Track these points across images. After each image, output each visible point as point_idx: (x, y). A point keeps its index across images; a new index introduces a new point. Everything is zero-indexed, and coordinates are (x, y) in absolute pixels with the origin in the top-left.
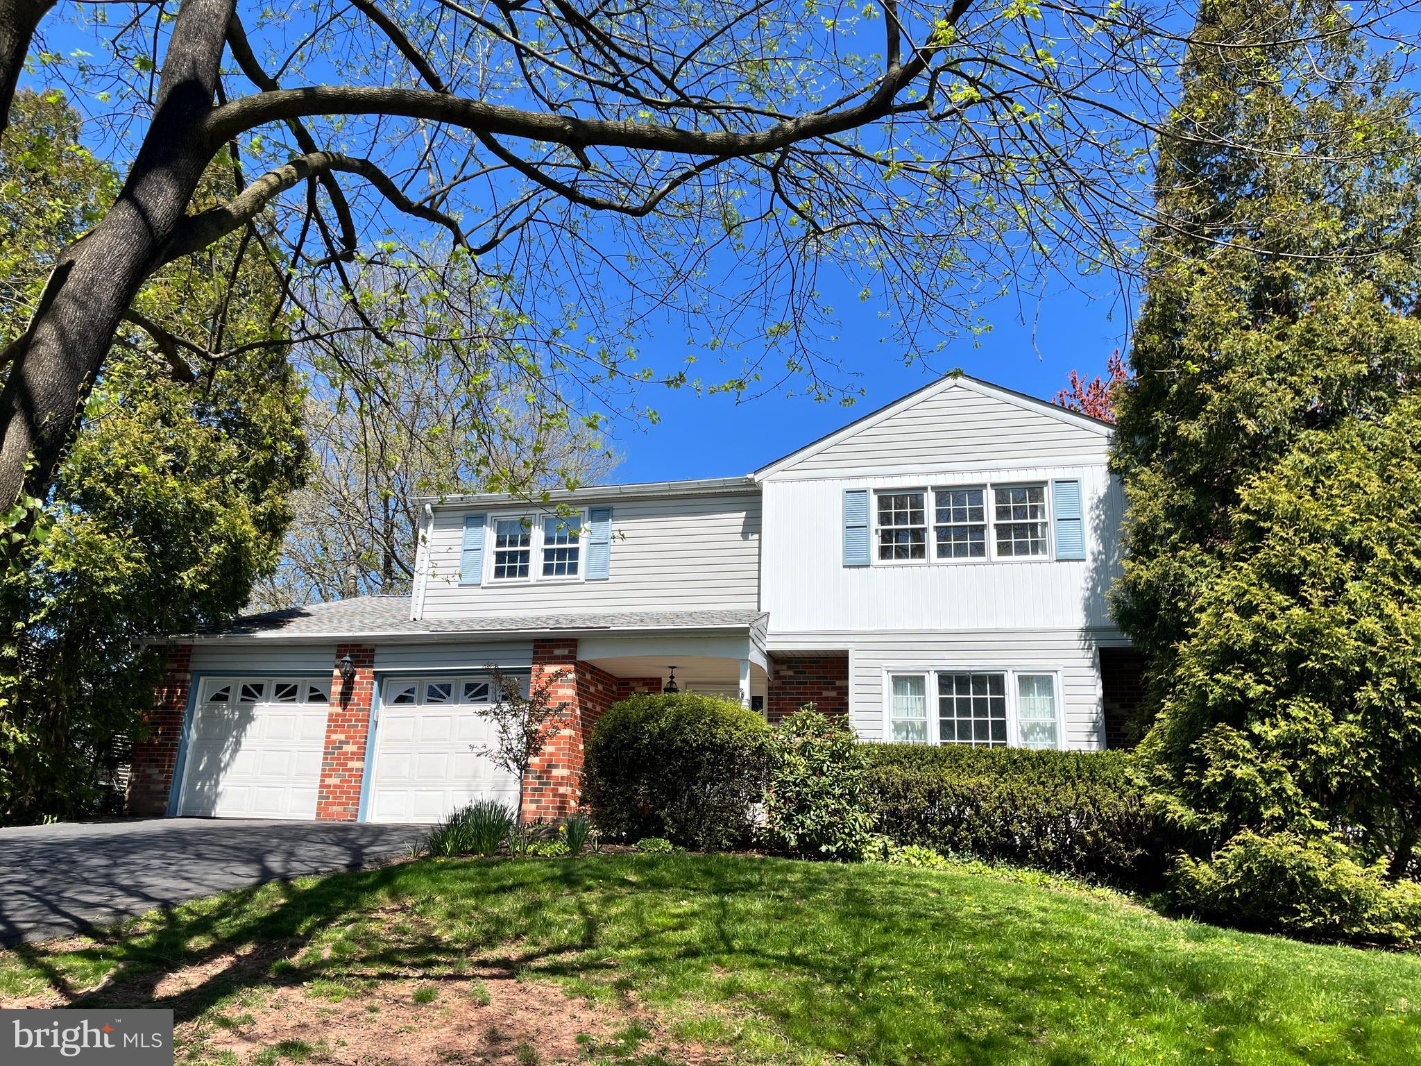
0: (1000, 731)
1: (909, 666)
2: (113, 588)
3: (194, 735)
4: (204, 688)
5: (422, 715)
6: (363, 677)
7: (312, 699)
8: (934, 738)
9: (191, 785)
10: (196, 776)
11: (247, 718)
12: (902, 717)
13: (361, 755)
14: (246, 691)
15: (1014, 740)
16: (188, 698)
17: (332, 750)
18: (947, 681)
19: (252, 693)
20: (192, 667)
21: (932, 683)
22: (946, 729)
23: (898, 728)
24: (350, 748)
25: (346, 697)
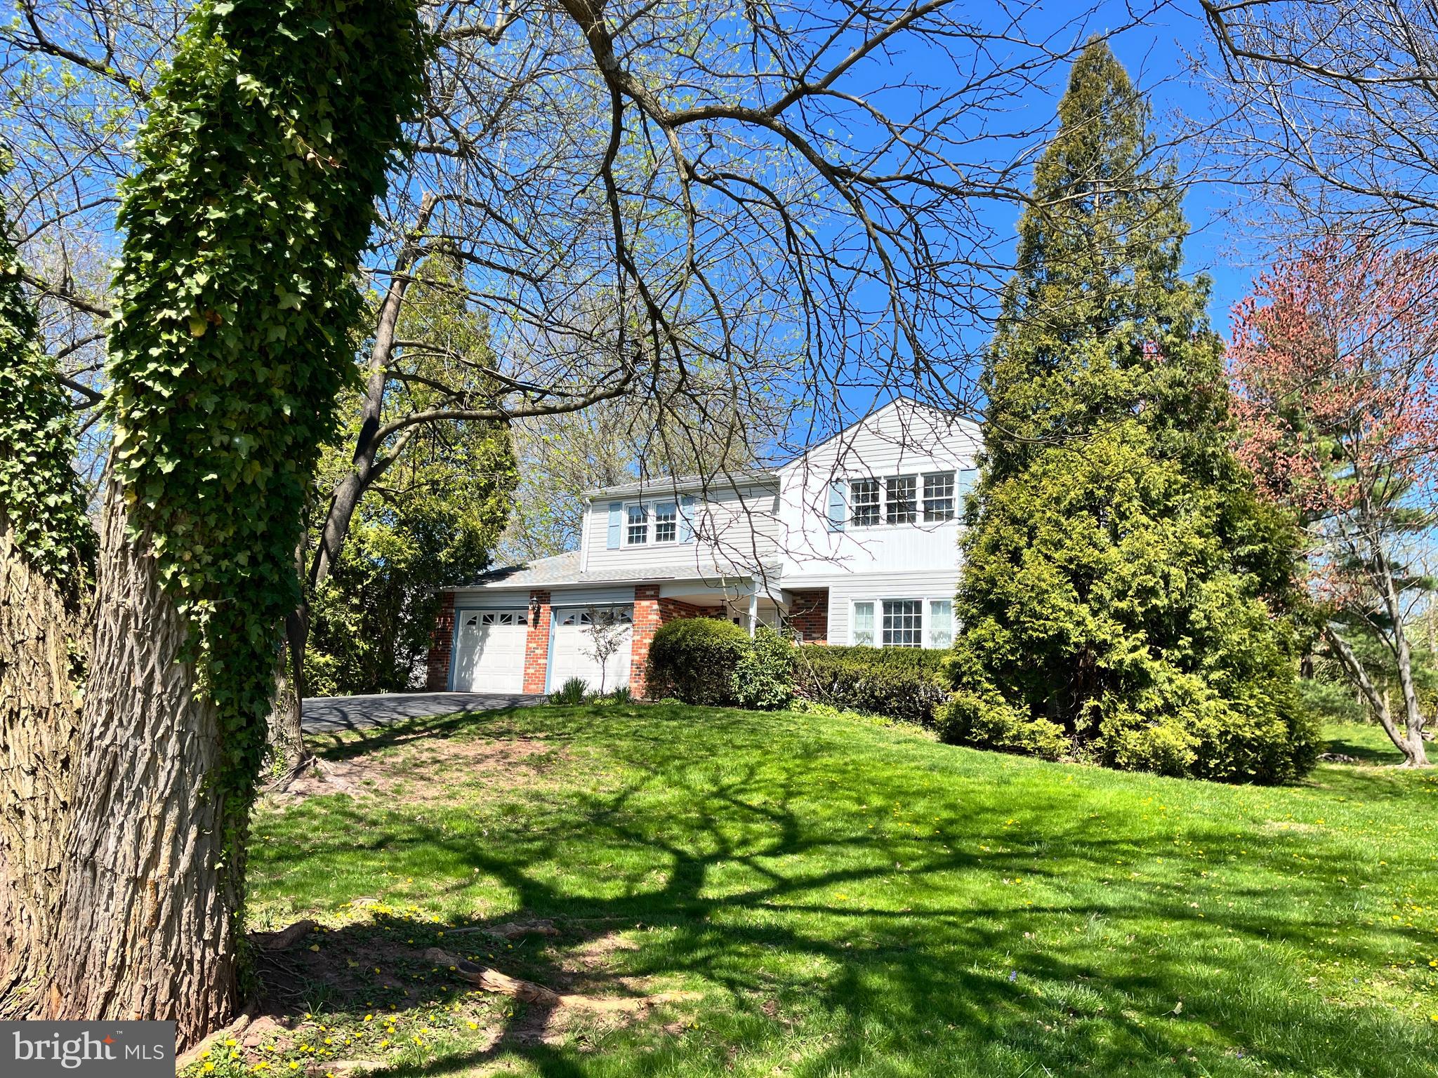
0: (918, 637)
1: (864, 596)
2: (403, 565)
3: (459, 645)
4: (463, 617)
5: (576, 629)
6: (545, 608)
7: (520, 623)
8: (878, 643)
9: (459, 674)
10: (462, 669)
11: (486, 635)
12: (861, 629)
13: (545, 656)
14: (485, 619)
15: (926, 644)
16: (454, 623)
17: (530, 653)
18: (888, 605)
19: (488, 620)
20: (456, 605)
21: (879, 608)
22: (887, 637)
23: (858, 636)
24: (539, 652)
25: (536, 621)
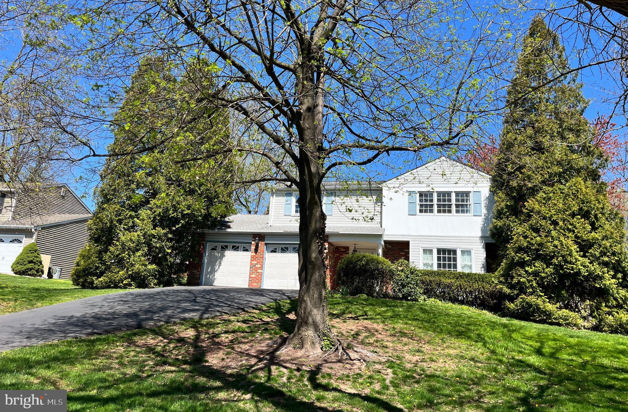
0: (455, 266)
1: (428, 246)
3: (206, 261)
4: (209, 246)
5: (279, 256)
6: (261, 245)
7: (244, 250)
8: (435, 268)
9: (206, 276)
10: (208, 273)
11: (223, 256)
12: (425, 262)
13: (261, 268)
14: (222, 247)
15: (459, 269)
16: (204, 248)
17: (252, 266)
18: (439, 251)
19: (224, 248)
20: (206, 239)
21: (435, 252)
22: (439, 265)
23: (424, 265)
24: (258, 266)
25: (256, 250)
